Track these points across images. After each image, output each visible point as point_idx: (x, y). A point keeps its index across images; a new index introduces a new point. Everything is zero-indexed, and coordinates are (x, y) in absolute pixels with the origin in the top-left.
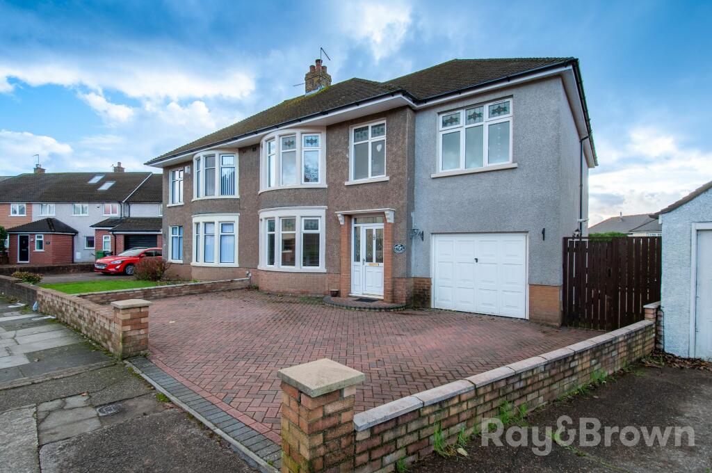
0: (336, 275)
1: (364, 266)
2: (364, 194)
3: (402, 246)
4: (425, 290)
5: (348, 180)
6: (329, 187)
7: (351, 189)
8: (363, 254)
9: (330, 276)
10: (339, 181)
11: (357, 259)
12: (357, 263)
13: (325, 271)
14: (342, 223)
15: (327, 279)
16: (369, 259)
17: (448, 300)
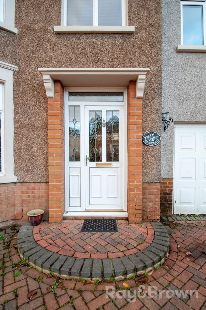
0: (37, 186)
1: (87, 168)
2: (89, 50)
3: (155, 135)
4: (167, 194)
5: (59, 24)
6: (20, 32)
7: (64, 40)
8: (85, 150)
9: (24, 188)
10: (40, 25)
11: (76, 157)
12: (75, 164)
13: (15, 179)
14: (50, 94)
15: (19, 193)
16: (95, 157)
17: (190, 203)
